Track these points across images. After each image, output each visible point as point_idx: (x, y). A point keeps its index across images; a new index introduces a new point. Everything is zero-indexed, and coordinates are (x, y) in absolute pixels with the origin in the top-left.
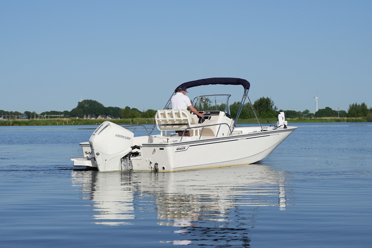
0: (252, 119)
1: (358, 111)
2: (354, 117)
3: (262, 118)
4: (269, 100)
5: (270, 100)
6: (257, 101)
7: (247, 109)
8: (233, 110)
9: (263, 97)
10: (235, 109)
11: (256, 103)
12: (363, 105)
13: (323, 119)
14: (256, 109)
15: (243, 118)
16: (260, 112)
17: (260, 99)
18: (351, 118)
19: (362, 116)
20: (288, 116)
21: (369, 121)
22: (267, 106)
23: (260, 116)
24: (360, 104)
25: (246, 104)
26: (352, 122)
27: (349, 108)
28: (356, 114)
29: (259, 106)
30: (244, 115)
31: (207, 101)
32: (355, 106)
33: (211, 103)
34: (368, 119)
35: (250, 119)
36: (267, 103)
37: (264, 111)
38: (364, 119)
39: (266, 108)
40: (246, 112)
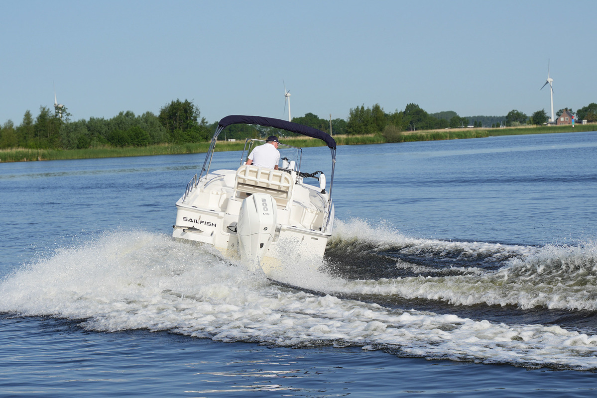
0: (156, 146)
1: (367, 121)
2: (359, 133)
3: (177, 142)
4: (189, 106)
5: (191, 104)
6: (166, 108)
7: (145, 125)
8: (116, 129)
9: (178, 101)
10: (120, 126)
11: (163, 112)
12: (377, 108)
13: (299, 141)
14: (164, 125)
15: (138, 145)
16: (173, 132)
17: (171, 104)
18: (354, 137)
19: (374, 131)
20: (231, 135)
21: (388, 142)
22: (187, 118)
23: (174, 140)
24: (371, 108)
25: (143, 116)
26: (357, 144)
27: (350, 116)
28: (363, 127)
29: (170, 118)
30: (141, 138)
31: (61, 113)
32: (360, 111)
33: (69, 117)
34: (386, 137)
35: (153, 146)
36: (186, 111)
37: (179, 128)
38: (379, 138)
39: (184, 122)
40: (144, 132)
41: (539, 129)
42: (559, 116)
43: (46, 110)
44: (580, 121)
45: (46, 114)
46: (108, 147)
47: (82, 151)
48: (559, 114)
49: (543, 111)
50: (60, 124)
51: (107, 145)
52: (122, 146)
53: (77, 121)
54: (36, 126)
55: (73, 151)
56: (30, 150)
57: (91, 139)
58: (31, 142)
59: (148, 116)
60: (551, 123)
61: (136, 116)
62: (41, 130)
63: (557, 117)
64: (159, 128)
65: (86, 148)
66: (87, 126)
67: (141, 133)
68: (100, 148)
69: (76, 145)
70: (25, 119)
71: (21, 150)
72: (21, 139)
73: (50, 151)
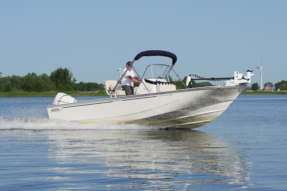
0: (48, 92)
3: (59, 91)
4: (67, 71)
5: (68, 71)
6: (54, 72)
7: (42, 80)
8: (26, 82)
9: (61, 68)
10: (29, 80)
11: (52, 74)
14: (53, 81)
15: (38, 91)
16: (57, 85)
17: (57, 69)
20: (89, 89)
22: (65, 78)
23: (57, 89)
25: (41, 76)
29: (56, 77)
30: (40, 87)
35: (46, 92)
36: (65, 74)
37: (61, 83)
39: (64, 80)
40: (42, 84)
42: (266, 86)
44: (276, 90)
46: (21, 92)
47: (7, 93)
49: (257, 83)
52: (29, 92)
55: (2, 93)
57: (12, 87)
59: (44, 76)
60: (261, 90)
61: (38, 76)
63: (264, 87)
64: (50, 83)
65: (10, 91)
66: (11, 80)
67: (40, 85)
68: (17, 92)
69: (4, 90)
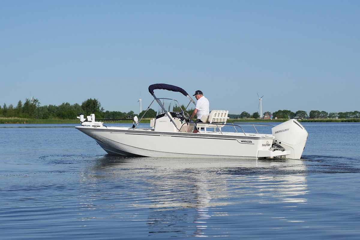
4: (96, 101)
6: (85, 102)
7: (75, 109)
8: (61, 111)
9: (91, 99)
10: (63, 109)
11: (83, 104)
12: (183, 107)
13: (146, 120)
14: (84, 110)
15: (71, 119)
16: (88, 113)
17: (87, 100)
22: (95, 107)
24: (180, 106)
25: (74, 105)
29: (87, 107)
30: (73, 115)
31: (36, 102)
32: (175, 108)
33: (39, 104)
36: (94, 104)
37: (91, 112)
39: (93, 109)
40: (74, 113)
41: (256, 120)
42: (265, 115)
43: (28, 100)
44: (274, 118)
45: (28, 103)
46: (57, 119)
47: (45, 120)
48: (264, 114)
49: (257, 113)
50: (35, 108)
51: (56, 118)
52: (64, 119)
53: (43, 106)
54: (23, 108)
55: (40, 120)
56: (20, 119)
57: (49, 115)
58: (21, 115)
59: (76, 106)
60: (261, 118)
61: (71, 105)
62: (26, 110)
63: (264, 116)
64: (81, 111)
65: (47, 119)
66: (48, 109)
67: (73, 113)
68: (53, 119)
69: (42, 117)
70: (18, 104)
71: (16, 118)
72: (16, 113)
73: (30, 119)
